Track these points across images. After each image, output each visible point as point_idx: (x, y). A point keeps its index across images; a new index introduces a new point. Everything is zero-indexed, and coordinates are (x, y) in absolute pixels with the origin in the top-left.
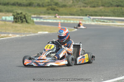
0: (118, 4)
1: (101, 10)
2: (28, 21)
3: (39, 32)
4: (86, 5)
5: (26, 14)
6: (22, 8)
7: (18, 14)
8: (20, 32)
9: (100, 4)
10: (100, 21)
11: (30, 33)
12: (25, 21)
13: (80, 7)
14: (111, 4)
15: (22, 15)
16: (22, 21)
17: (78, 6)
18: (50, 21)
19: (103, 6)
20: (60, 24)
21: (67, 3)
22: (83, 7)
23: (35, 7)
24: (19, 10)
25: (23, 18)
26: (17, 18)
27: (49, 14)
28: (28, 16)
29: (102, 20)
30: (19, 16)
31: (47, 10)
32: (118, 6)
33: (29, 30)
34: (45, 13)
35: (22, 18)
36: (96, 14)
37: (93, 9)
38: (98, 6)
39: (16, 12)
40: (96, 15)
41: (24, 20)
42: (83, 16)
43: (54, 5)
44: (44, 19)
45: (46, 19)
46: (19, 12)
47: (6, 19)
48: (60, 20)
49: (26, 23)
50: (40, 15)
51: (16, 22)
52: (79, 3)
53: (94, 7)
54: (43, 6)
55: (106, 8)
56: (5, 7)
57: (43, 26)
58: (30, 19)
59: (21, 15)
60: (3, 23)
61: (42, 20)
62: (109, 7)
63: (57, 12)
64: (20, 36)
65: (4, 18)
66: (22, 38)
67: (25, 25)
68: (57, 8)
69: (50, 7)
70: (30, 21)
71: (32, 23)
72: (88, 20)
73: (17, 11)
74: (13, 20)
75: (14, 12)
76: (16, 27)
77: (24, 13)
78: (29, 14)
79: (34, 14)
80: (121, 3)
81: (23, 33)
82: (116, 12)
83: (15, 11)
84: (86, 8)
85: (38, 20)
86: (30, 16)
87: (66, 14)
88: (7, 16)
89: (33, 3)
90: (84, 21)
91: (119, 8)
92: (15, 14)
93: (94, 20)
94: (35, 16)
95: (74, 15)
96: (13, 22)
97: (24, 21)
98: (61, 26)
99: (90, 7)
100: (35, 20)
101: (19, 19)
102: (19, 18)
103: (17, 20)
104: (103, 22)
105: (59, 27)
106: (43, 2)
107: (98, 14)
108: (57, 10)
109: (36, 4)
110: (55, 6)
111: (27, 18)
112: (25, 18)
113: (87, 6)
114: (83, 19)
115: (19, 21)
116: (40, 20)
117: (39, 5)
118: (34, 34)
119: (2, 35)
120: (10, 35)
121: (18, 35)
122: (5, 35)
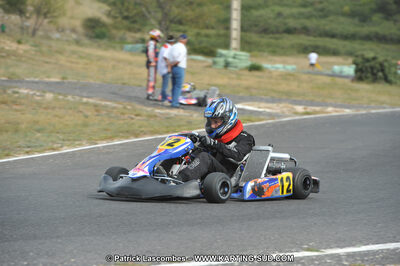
2: (391, 77)
5: (386, 61)
7: (368, 60)
11: (384, 105)
24: (370, 51)
25: (378, 71)
30: (367, 64)
35: (375, 71)
39: (362, 56)
41: (380, 74)
46: (370, 55)
47: (341, 72)
51: (360, 79)
58: (396, 73)
59: (372, 63)
60: (328, 80)
65: (337, 68)
67: (381, 87)
74: (353, 74)
75: (357, 56)
76: (357, 90)
77: (381, 59)
83: (359, 53)
88: (344, 64)
92: (359, 60)
96: (353, 81)
97: (380, 78)
102: (369, 70)
103: (363, 75)
111: (387, 70)
112: (383, 70)
115: (367, 78)
119: (310, 109)
120: (330, 109)
121: (347, 111)
122: (318, 109)
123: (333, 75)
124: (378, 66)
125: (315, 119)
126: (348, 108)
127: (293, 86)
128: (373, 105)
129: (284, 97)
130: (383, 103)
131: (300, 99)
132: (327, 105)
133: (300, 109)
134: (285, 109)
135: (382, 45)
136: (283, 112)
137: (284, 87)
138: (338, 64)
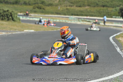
0: (103, 4)
1: (87, 10)
4: (72, 4)
6: (9, 5)
8: (5, 29)
9: (86, 4)
10: (86, 21)
12: (12, 19)
13: (67, 6)
14: (97, 4)
15: (8, 13)
16: (8, 18)
17: (64, 5)
19: (89, 5)
21: (54, 2)
22: (69, 6)
26: (4, 15)
27: (35, 12)
28: (14, 14)
29: (88, 20)
31: (34, 8)
32: (104, 6)
33: (15, 27)
34: (31, 11)
36: (82, 13)
37: (79, 9)
38: (84, 6)
40: (82, 15)
42: (69, 15)
43: (40, 3)
44: (30, 17)
45: (33, 18)
48: (46, 19)
49: (12, 20)
52: (66, 2)
53: (80, 6)
54: (30, 5)
55: (92, 8)
57: (29, 24)
62: (94, 7)
63: (44, 11)
64: (6, 34)
66: (8, 35)
68: (44, 7)
69: (37, 5)
70: (16, 19)
71: (18, 21)
72: (74, 19)
73: (4, 8)
78: (16, 12)
79: (21, 12)
80: (106, 4)
81: (9, 31)
82: (102, 12)
84: (72, 8)
86: (16, 14)
87: (52, 13)
90: (70, 20)
91: (105, 8)
93: (80, 20)
94: (22, 14)
95: (60, 14)
99: (76, 6)
100: (21, 18)
101: (5, 17)
104: (88, 22)
105: (45, 26)
107: (83, 14)
108: (43, 9)
109: (23, 2)
110: (41, 5)
113: (73, 6)
114: (69, 19)
116: (26, 18)
117: (25, 3)
118: (21, 32)
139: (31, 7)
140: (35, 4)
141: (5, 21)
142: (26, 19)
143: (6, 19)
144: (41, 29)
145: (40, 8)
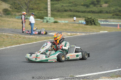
2: (96, 23)
3: (101, 32)
5: (94, 19)
6: (95, 14)
7: (89, 19)
18: (113, 23)
20: (118, 25)
23: (104, 13)
24: (90, 16)
27: (114, 18)
28: (96, 20)
30: (89, 20)
31: (113, 15)
34: (111, 18)
35: (91, 22)
39: (87, 17)
41: (93, 23)
43: (118, 12)
45: (111, 22)
46: (90, 17)
47: (82, 22)
49: (94, 25)
50: (107, 19)
51: (87, 24)
54: (110, 13)
56: (83, 14)
58: (97, 22)
59: (90, 20)
61: (107, 23)
63: (120, 17)
67: (93, 26)
69: (115, 13)
71: (99, 25)
74: (85, 23)
76: (86, 28)
77: (93, 18)
81: (88, 32)
85: (105, 23)
88: (82, 20)
89: (103, 11)
92: (87, 19)
96: (85, 25)
98: (120, 27)
102: (90, 22)
103: (88, 23)
105: (118, 28)
106: (110, 10)
108: (120, 15)
109: (105, 12)
110: (119, 13)
111: (95, 22)
112: (94, 22)
115: (89, 24)
117: (107, 12)
119: (72, 34)
120: (78, 34)
121: (83, 34)
122: (75, 34)
123: (79, 24)
124: (92, 20)
125: (74, 37)
126: (83, 33)
127: (67, 27)
128: (91, 32)
129: (65, 31)
130: (94, 31)
131: (69, 31)
132: (77, 33)
133: (69, 34)
134: (65, 34)
135: (93, 14)
136: (64, 35)
137: (64, 27)
138: (80, 20)
139: (111, 15)
140: (114, 12)
141: (89, 25)
142: (106, 23)
143: (90, 24)
144: (114, 30)
145: (118, 15)
